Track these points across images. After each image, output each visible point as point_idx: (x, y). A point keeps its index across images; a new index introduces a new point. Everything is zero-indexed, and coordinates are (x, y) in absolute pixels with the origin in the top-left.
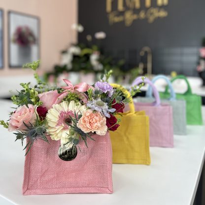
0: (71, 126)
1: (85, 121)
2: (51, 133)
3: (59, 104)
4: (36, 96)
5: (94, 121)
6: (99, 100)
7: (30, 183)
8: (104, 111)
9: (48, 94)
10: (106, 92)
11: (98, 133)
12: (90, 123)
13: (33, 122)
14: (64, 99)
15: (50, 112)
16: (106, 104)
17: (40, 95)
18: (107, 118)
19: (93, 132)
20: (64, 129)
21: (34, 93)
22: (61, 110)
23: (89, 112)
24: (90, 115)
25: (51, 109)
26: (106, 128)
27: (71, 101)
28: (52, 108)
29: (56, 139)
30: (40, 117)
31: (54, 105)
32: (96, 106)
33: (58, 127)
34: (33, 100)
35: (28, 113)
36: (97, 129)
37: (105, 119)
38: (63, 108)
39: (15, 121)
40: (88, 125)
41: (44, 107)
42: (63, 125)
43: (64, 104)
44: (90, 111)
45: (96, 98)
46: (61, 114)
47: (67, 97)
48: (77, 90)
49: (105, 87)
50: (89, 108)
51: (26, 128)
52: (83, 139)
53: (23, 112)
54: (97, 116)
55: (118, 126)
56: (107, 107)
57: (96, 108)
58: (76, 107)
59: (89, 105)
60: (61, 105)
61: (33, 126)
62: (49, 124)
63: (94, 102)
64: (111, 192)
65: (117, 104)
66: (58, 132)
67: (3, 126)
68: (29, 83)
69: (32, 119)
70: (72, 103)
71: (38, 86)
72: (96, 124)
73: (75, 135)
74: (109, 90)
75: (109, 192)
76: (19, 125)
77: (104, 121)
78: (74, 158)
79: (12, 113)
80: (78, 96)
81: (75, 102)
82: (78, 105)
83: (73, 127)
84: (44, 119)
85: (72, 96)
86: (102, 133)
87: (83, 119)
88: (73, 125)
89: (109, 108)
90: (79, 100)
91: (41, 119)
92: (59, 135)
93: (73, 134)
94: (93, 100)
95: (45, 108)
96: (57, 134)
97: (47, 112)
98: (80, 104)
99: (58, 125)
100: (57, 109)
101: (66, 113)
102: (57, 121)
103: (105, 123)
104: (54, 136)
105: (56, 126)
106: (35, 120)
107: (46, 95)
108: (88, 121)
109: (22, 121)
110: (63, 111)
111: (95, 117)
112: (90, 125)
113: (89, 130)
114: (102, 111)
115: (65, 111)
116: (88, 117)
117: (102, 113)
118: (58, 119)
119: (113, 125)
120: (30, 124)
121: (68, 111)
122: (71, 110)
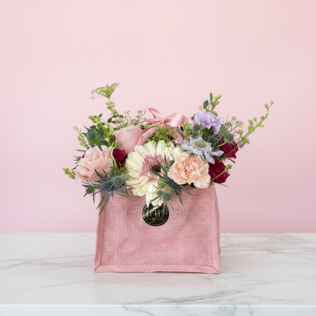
0: (161, 176)
1: (179, 169)
2: (133, 186)
3: (143, 145)
4: (110, 133)
5: (191, 168)
6: (200, 139)
8: (205, 154)
9: (127, 131)
10: (209, 127)
11: (197, 184)
12: (186, 171)
13: (108, 170)
14: (151, 139)
15: (131, 158)
16: (208, 145)
17: (116, 133)
18: (210, 164)
19: (190, 183)
20: (151, 180)
21: (108, 130)
22: (146, 153)
23: (184, 157)
24: (186, 161)
25: (133, 153)
26: (208, 178)
27: (160, 141)
28: (134, 151)
29: (140, 194)
30: (117, 164)
31: (136, 148)
32: (194, 148)
33: (142, 178)
34: (107, 140)
35: (101, 157)
36: (196, 179)
37: (207, 166)
38: (149, 151)
39: (84, 169)
40: (183, 174)
41: (122, 150)
42: (149, 175)
43: (150, 144)
44: (186, 155)
45: (195, 136)
46: (146, 160)
47: (154, 134)
48: (168, 124)
49: (209, 121)
50: (186, 151)
51: (98, 179)
52: (177, 194)
53: (95, 156)
54: (195, 161)
55: (227, 175)
56: (211, 149)
57: (195, 151)
58: (167, 149)
59: (185, 146)
60: (145, 147)
61: (109, 175)
62: (130, 174)
63: (191, 142)
64: (217, 273)
65: (226, 144)
66: (142, 184)
67: (68, 175)
68: (101, 115)
69: (106, 166)
70: (161, 143)
71: (113, 119)
72: (194, 173)
73: (165, 188)
74: (214, 125)
76: (90, 174)
77: (205, 169)
79: (79, 159)
80: (170, 132)
81: (166, 141)
82: (170, 145)
83: (163, 178)
84: (123, 166)
85: (161, 134)
86: (203, 184)
87: (177, 165)
88: (163, 176)
89: (213, 150)
90: (172, 139)
91: (119, 167)
92: (143, 188)
93: (163, 187)
94: (191, 138)
95: (124, 151)
97: (126, 157)
98: (172, 144)
99: (142, 174)
100: (141, 152)
101: (153, 158)
102: (141, 169)
103: (207, 171)
104: (137, 190)
105: (139, 176)
106: (111, 168)
107: (125, 132)
108: (183, 168)
109: (94, 169)
110: (148, 156)
111: (193, 163)
112: (186, 174)
113: (184, 181)
114: (203, 155)
115: (151, 155)
116: (182, 162)
117: (203, 156)
118: (142, 167)
119: (219, 174)
120: (104, 173)
121: (155, 156)
122: (160, 153)
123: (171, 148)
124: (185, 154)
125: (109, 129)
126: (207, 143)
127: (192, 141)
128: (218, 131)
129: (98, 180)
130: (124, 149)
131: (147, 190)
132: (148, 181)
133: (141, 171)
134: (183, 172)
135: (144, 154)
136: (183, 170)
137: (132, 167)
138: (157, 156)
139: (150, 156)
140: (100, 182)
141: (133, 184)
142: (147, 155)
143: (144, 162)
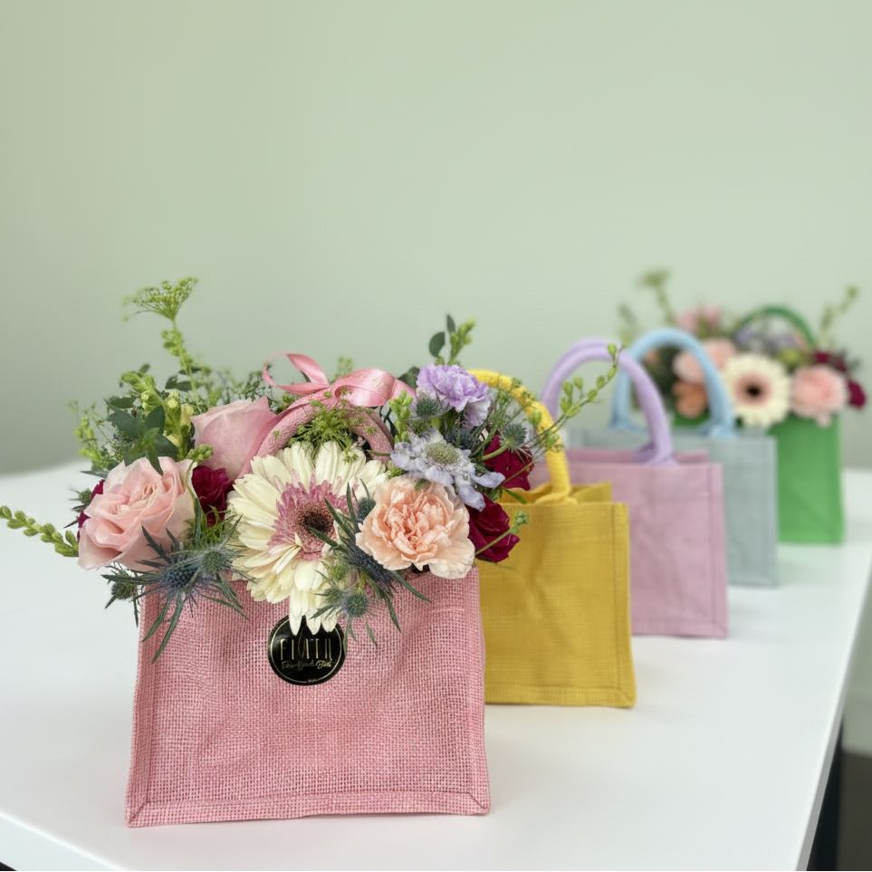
0: (333, 544)
1: (386, 526)
2: (251, 574)
3: (274, 453)
4: (183, 422)
5: (423, 522)
6: (437, 438)
7: (160, 778)
8: (460, 481)
9: (232, 416)
10: (460, 408)
11: (441, 569)
12: (408, 530)
13: (180, 529)
14: (298, 437)
15: (245, 491)
16: (463, 456)
17: (203, 420)
18: (472, 511)
19: (420, 566)
20: (304, 554)
21: (178, 412)
22: (286, 478)
23: (400, 490)
24: (406, 502)
25: (248, 476)
26: (469, 550)
27: (327, 445)
28: (250, 471)
29: (273, 598)
30: (206, 509)
31: (256, 462)
32: (428, 465)
33: (277, 550)
34: (175, 440)
35: (158, 491)
36: (436, 556)
37: (464, 515)
38: (293, 472)
39: (104, 528)
40: (401, 542)
41: (216, 467)
42: (298, 540)
43: (297, 453)
44: (405, 484)
45: (420, 431)
46: (289, 494)
47: (309, 425)
48: (348, 397)
49: (458, 388)
50: (404, 472)
51: (150, 555)
52: (383, 595)
53: (138, 490)
54: (432, 502)
55: (513, 541)
56: (471, 467)
57: (430, 473)
58: (344, 468)
59: (402, 460)
60: (283, 461)
61: (181, 544)
62: (243, 540)
63: (417, 449)
64: (483, 810)
65: (507, 452)
66: (278, 568)
67: (52, 546)
69: (175, 519)
70: (329, 451)
72: (430, 537)
73: (348, 578)
74: (475, 399)
75: (474, 808)
76: (130, 539)
77: (461, 525)
80: (353, 421)
81: (343, 446)
82: (355, 458)
83: (340, 548)
84: (222, 516)
85: (329, 425)
86: (454, 567)
87: (382, 515)
88: (339, 542)
89: (478, 472)
90: (354, 437)
91: (211, 520)
92: (282, 581)
93: (341, 577)
94: (415, 439)
95: (222, 471)
96: (276, 577)
97: (229, 488)
98: (361, 454)
99: (277, 539)
100: (271, 477)
101: (304, 493)
102: (274, 523)
103: (466, 528)
104: (263, 586)
105: (268, 544)
106: (188, 522)
107: (225, 418)
108: (401, 522)
109: (139, 528)
110: (292, 485)
111: (426, 507)
112: (409, 539)
113: (404, 558)
114: (454, 485)
115: (300, 484)
116: (398, 507)
117: (452, 490)
118: (277, 518)
119: (494, 539)
120: (169, 539)
121: (312, 484)
122: (326, 478)
123: (357, 464)
124: (400, 482)
125: (180, 409)
126: (458, 451)
127: (420, 445)
128: (484, 415)
129: (149, 559)
130: (221, 467)
131: (293, 585)
132: (295, 559)
133: (275, 530)
134: (401, 534)
135: (280, 480)
136: (400, 530)
137: (251, 520)
138: (319, 486)
139: (296, 486)
140: (156, 565)
141: (252, 569)
142: (287, 484)
143: (282, 503)
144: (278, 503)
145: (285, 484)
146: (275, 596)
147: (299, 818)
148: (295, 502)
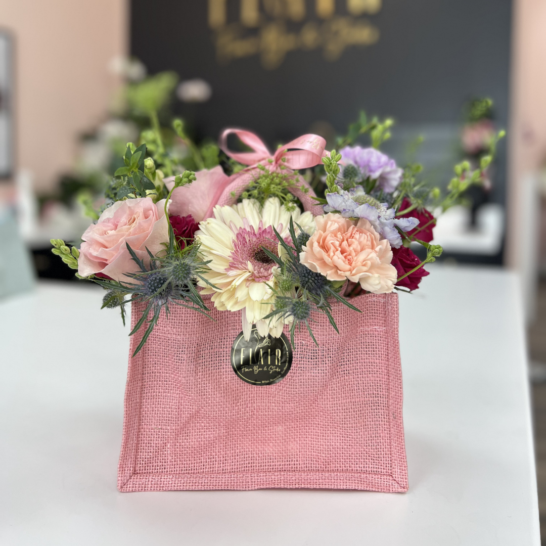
3: (230, 205)
5: (356, 245)
6: (362, 193)
7: (143, 455)
8: (383, 221)
10: (375, 176)
11: (373, 282)
13: (157, 248)
14: (248, 193)
15: (207, 229)
16: (382, 206)
19: (353, 281)
20: (253, 279)
22: (239, 224)
23: (335, 222)
24: (340, 230)
25: (210, 220)
27: (271, 200)
28: (213, 217)
30: (178, 239)
31: (217, 210)
33: (233, 273)
36: (370, 271)
38: (244, 218)
41: (185, 215)
42: (250, 266)
43: (247, 205)
44: (339, 219)
46: (241, 235)
50: (338, 211)
54: (361, 232)
55: (424, 273)
58: (285, 216)
60: (237, 211)
61: (158, 262)
64: (403, 490)
69: (153, 240)
70: (272, 204)
75: (396, 487)
77: (385, 251)
78: (283, 376)
81: (283, 201)
82: (292, 209)
84: (189, 243)
89: (396, 217)
92: (239, 294)
97: (196, 228)
98: (295, 207)
99: (232, 266)
100: (228, 222)
101: (255, 234)
102: (231, 254)
104: (224, 298)
105: (226, 269)
106: (164, 244)
108: (337, 243)
109: (124, 244)
110: (245, 229)
111: (357, 236)
112: (345, 257)
115: (251, 227)
116: (334, 233)
118: (233, 252)
120: (149, 258)
121: (260, 228)
122: (271, 224)
126: (379, 203)
128: (395, 183)
130: (190, 214)
131: (249, 297)
132: (247, 280)
133: (231, 259)
134: (338, 253)
135: (235, 226)
136: (337, 250)
137: (213, 249)
138: (265, 229)
139: (248, 229)
142: (240, 228)
143: (236, 241)
144: (234, 241)
145: (238, 228)
146: (232, 306)
147: (255, 490)
148: (247, 241)
